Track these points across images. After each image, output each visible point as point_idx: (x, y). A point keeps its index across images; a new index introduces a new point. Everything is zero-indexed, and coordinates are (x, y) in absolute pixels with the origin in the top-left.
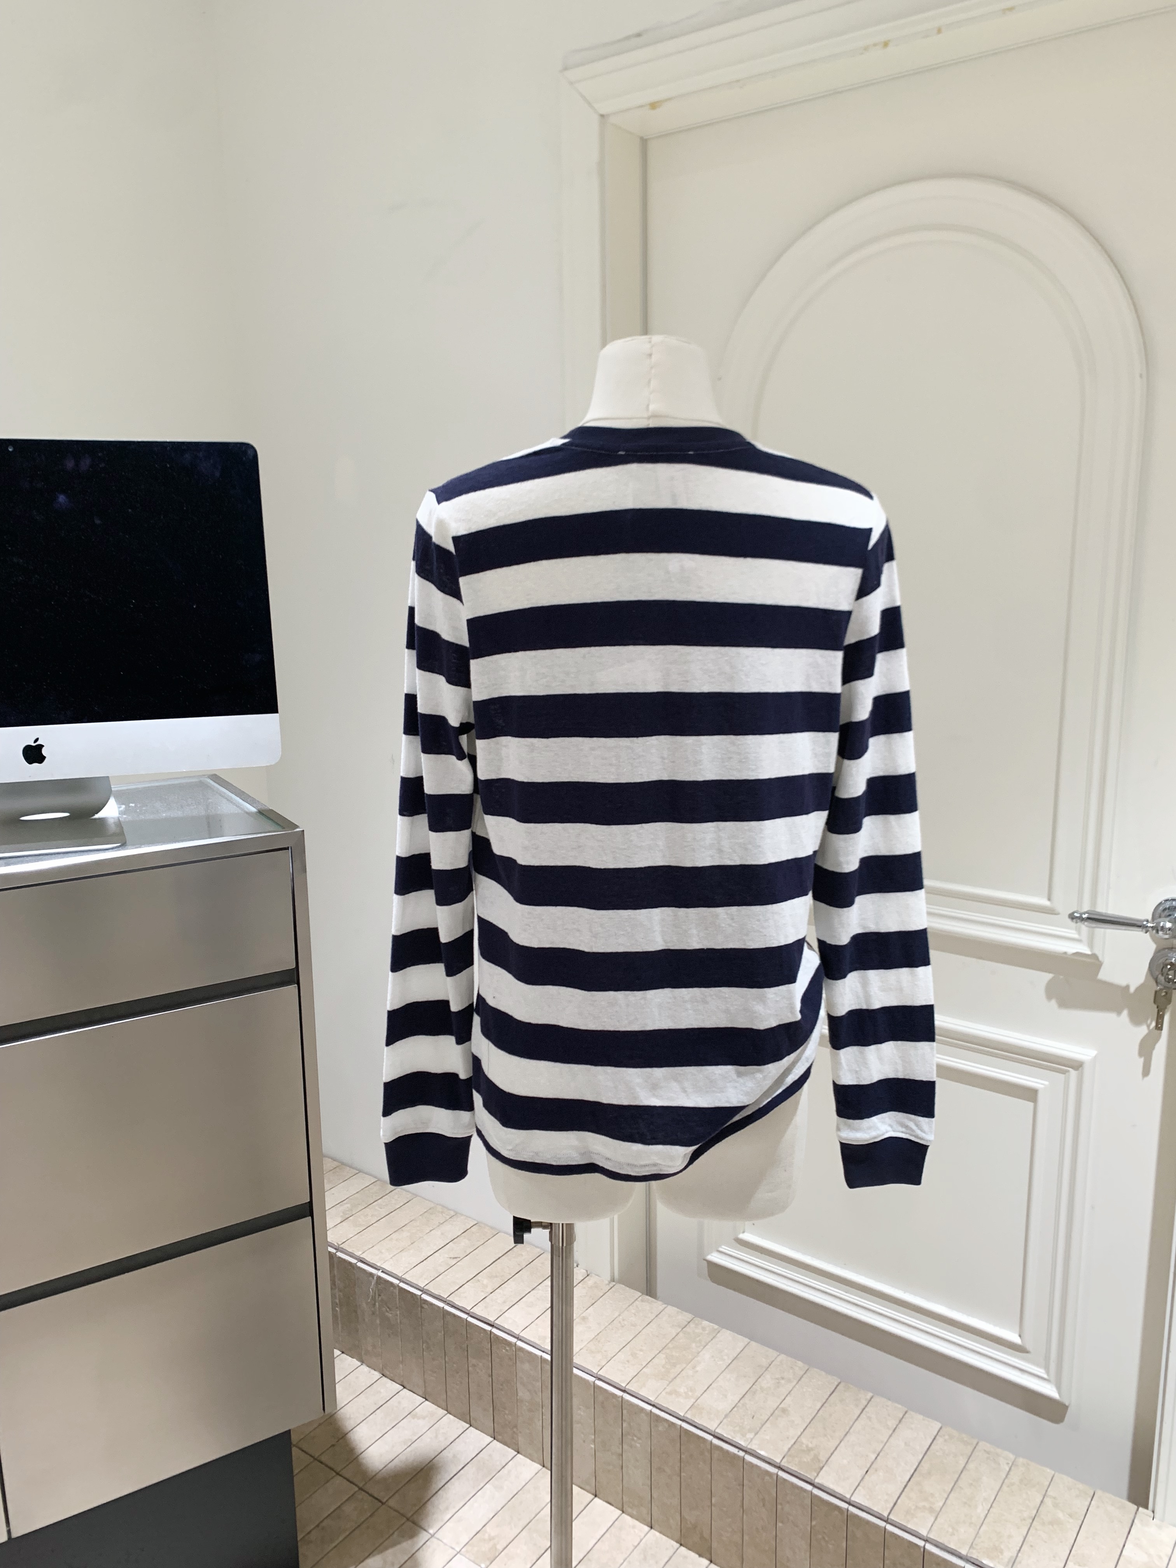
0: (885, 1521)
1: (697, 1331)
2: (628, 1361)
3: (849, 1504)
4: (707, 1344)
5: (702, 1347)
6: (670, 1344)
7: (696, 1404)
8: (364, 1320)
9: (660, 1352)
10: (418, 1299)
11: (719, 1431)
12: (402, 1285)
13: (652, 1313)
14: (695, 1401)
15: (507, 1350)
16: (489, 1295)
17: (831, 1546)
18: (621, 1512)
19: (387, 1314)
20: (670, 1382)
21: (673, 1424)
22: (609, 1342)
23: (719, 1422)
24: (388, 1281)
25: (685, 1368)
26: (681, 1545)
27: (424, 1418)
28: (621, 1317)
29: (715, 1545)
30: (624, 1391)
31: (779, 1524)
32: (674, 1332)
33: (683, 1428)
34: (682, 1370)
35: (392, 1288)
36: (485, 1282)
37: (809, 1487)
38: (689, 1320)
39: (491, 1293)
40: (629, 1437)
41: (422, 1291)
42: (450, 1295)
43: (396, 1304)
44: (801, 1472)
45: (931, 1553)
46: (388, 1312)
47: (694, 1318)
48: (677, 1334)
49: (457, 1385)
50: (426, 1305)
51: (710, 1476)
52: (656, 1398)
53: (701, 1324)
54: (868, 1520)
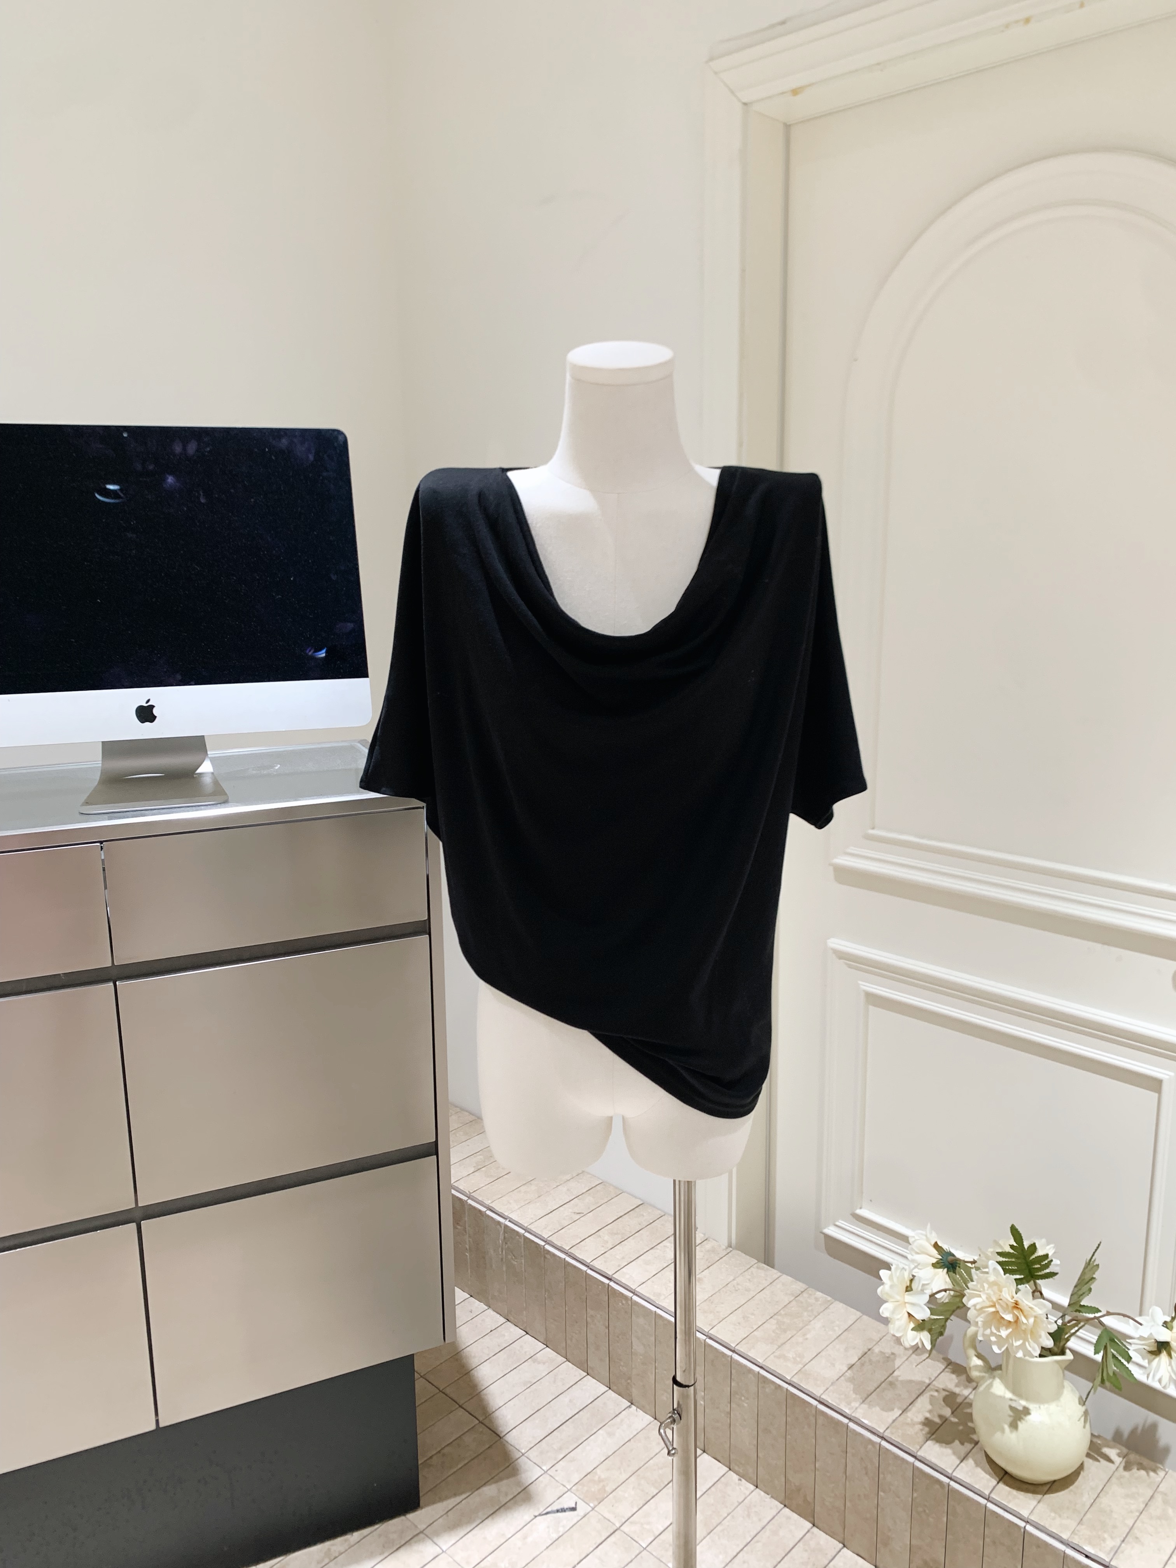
0: (986, 1499)
1: (809, 1300)
2: (739, 1323)
3: (951, 1479)
4: (819, 1314)
5: (814, 1316)
6: (782, 1311)
7: (803, 1369)
8: (491, 1266)
9: (771, 1318)
10: (541, 1249)
11: (825, 1397)
12: (527, 1235)
13: (766, 1280)
14: (802, 1366)
15: (623, 1304)
16: (609, 1250)
17: (931, 1519)
18: (728, 1469)
19: (512, 1261)
20: (779, 1347)
21: (779, 1386)
22: (722, 1303)
23: (824, 1388)
24: (514, 1230)
25: (795, 1335)
26: (785, 1506)
27: (544, 1363)
28: (735, 1282)
29: (817, 1509)
30: (734, 1351)
31: (881, 1493)
32: (788, 1298)
33: (789, 1391)
34: (792, 1337)
35: (517, 1237)
36: (606, 1238)
37: (911, 1459)
38: (802, 1290)
39: (611, 1249)
40: (737, 1396)
41: (545, 1242)
42: (572, 1247)
43: (521, 1253)
44: (904, 1444)
45: (1031, 1535)
46: (514, 1260)
47: (808, 1288)
48: (790, 1302)
49: (576, 1334)
50: (549, 1255)
51: (814, 1441)
52: (764, 1361)
53: (815, 1294)
54: (969, 1497)
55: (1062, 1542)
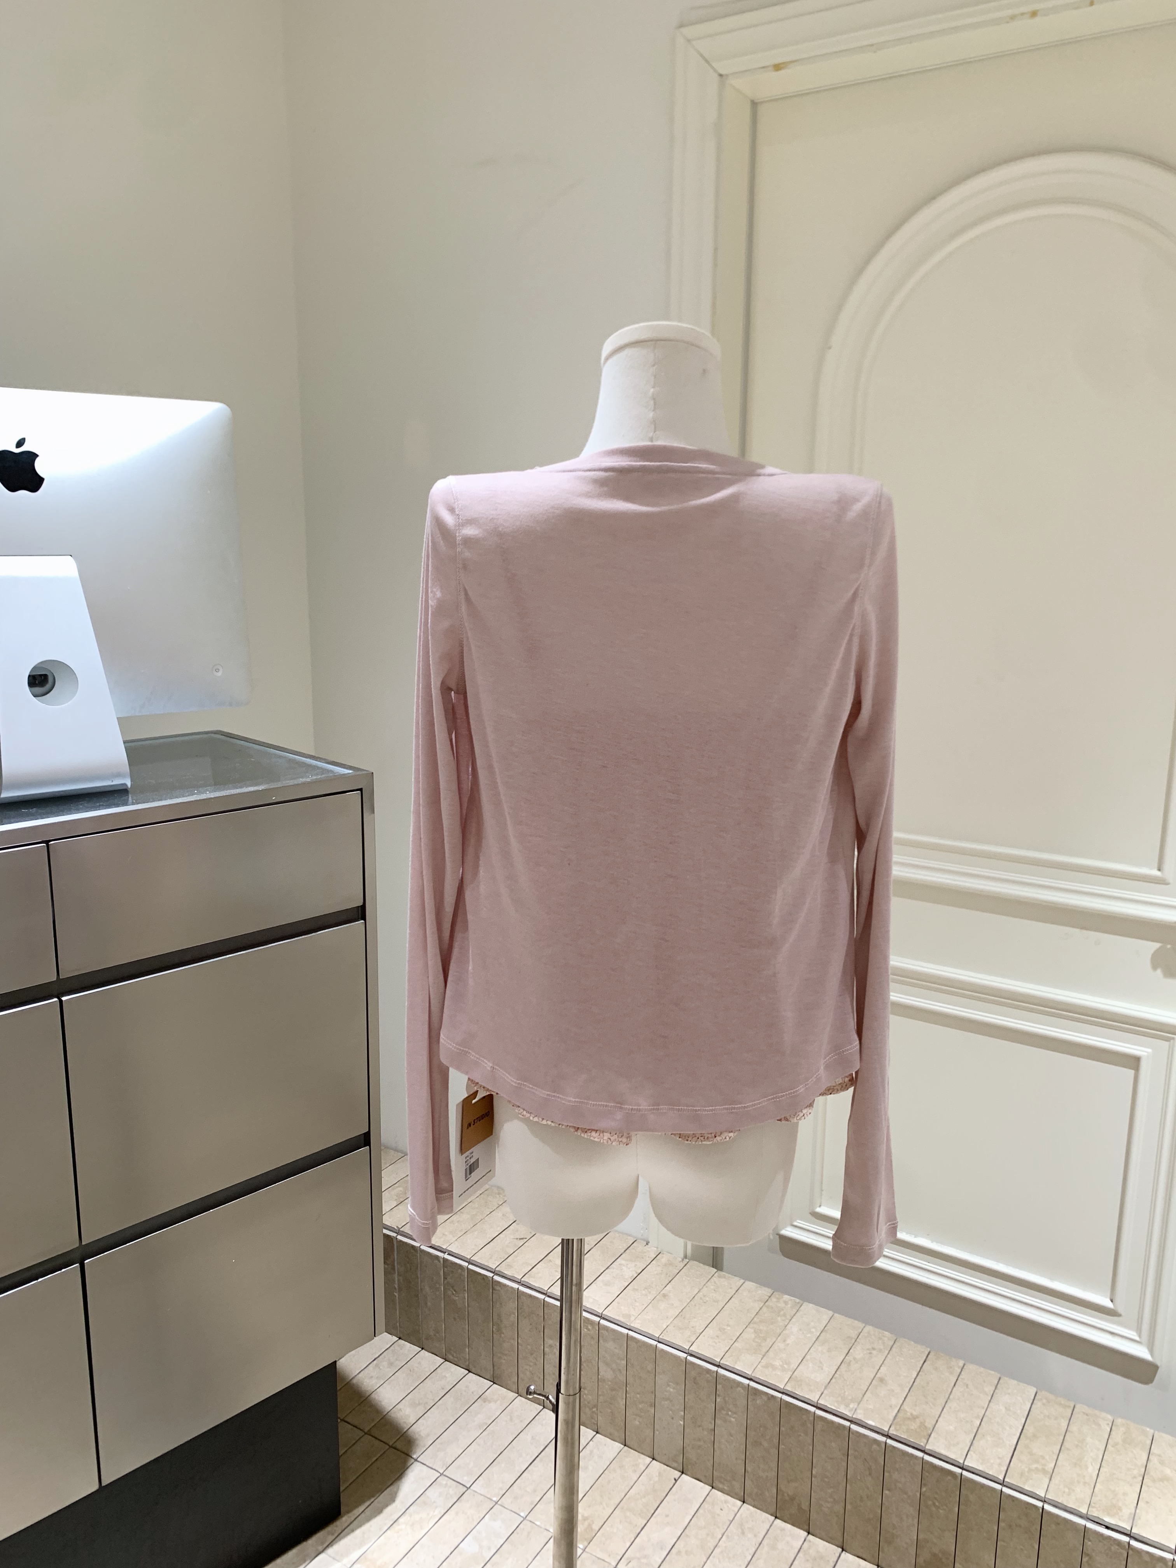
0: (1001, 1484)
1: (779, 1305)
2: (718, 1337)
3: (962, 1468)
4: (793, 1318)
5: (788, 1321)
6: (755, 1319)
7: (793, 1377)
8: (426, 1304)
9: (747, 1327)
10: (490, 1280)
11: (821, 1402)
12: (471, 1267)
13: (731, 1288)
14: (791, 1373)
15: (589, 1330)
17: (941, 1511)
18: (711, 1488)
19: (453, 1297)
20: (764, 1356)
21: (772, 1396)
22: (695, 1318)
23: (820, 1393)
24: (456, 1264)
25: (775, 1342)
26: (776, 1517)
27: (495, 1402)
28: (701, 1293)
29: (814, 1516)
30: (719, 1366)
31: (886, 1492)
32: (757, 1305)
33: (784, 1400)
34: (773, 1343)
35: (460, 1271)
36: (557, 1262)
37: (920, 1454)
38: (769, 1295)
40: (724, 1412)
41: (493, 1273)
42: (525, 1275)
43: (464, 1287)
44: (911, 1440)
45: (1049, 1513)
46: (455, 1296)
47: (774, 1292)
48: (761, 1309)
49: (530, 1366)
50: (498, 1287)
51: (811, 1448)
52: (753, 1372)
53: (783, 1297)
54: (984, 1484)
55: (1081, 1516)
